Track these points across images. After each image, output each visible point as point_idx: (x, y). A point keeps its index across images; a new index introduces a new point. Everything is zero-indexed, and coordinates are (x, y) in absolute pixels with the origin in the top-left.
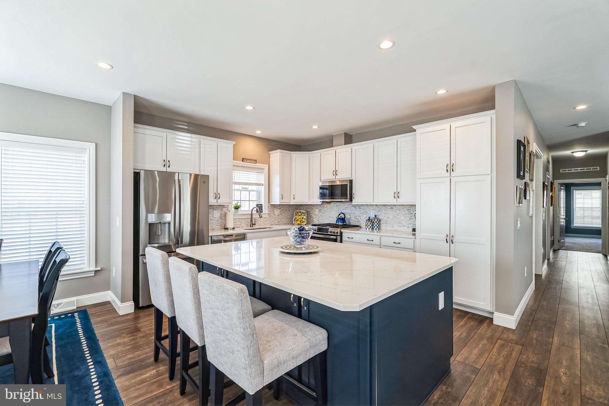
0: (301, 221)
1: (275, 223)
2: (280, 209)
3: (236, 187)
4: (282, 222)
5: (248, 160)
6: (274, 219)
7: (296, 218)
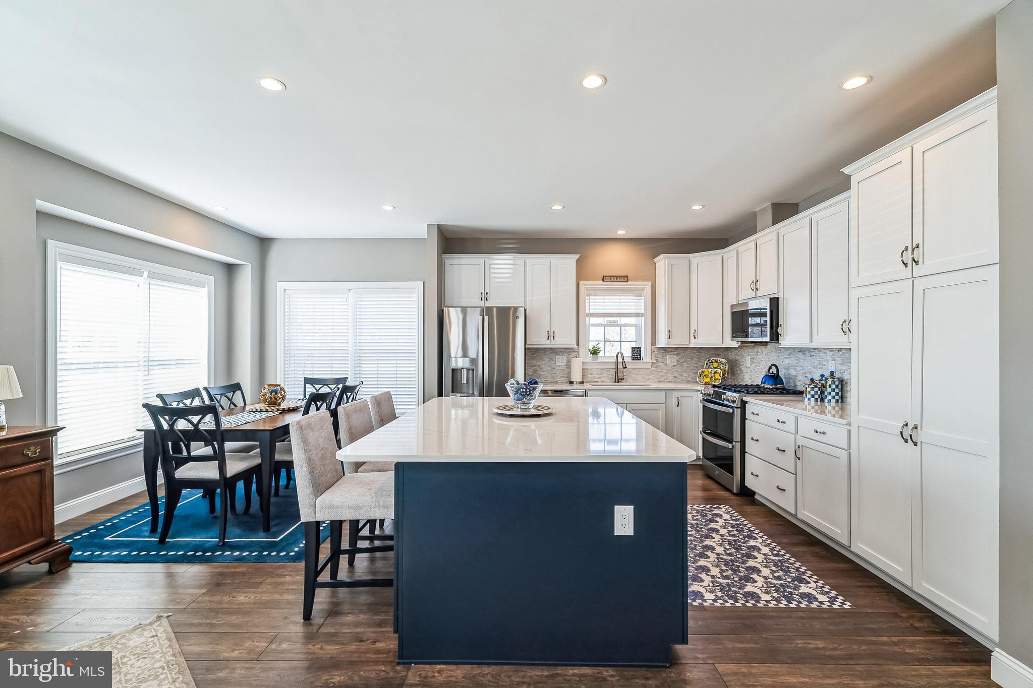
0: (712, 377)
1: (667, 379)
2: (677, 355)
3: (594, 320)
4: (683, 378)
5: (612, 278)
6: (665, 371)
7: (703, 372)
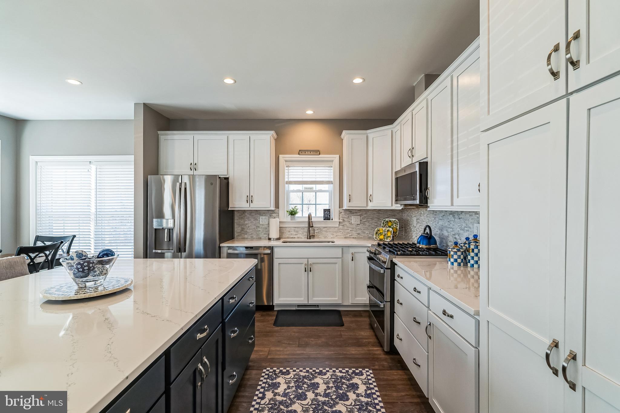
0: (385, 235)
1: (352, 236)
2: (360, 215)
3: (293, 187)
5: (307, 152)
6: (350, 229)
7: (379, 230)
